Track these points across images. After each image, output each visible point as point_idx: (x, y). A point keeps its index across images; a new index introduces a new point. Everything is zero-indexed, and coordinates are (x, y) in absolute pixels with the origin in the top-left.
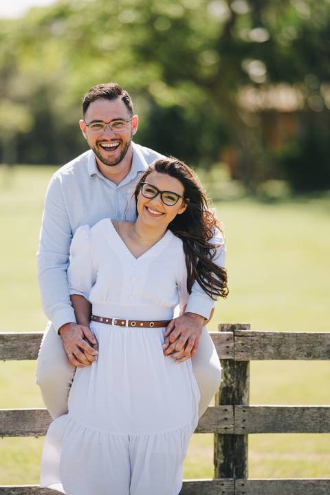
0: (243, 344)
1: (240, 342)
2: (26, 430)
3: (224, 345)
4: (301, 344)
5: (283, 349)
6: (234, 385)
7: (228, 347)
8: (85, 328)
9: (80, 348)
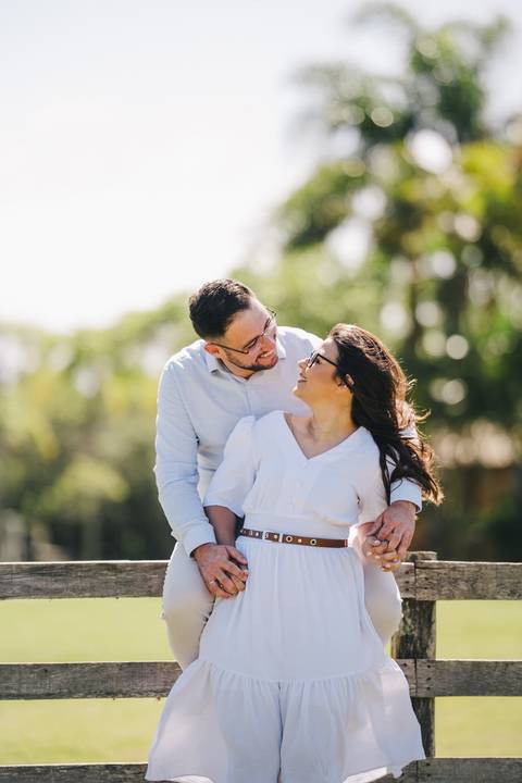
0: (426, 579)
1: (423, 576)
2: (145, 689)
3: (401, 580)
4: (502, 578)
5: (479, 585)
6: (416, 634)
7: (407, 582)
8: (230, 548)
9: (226, 572)
